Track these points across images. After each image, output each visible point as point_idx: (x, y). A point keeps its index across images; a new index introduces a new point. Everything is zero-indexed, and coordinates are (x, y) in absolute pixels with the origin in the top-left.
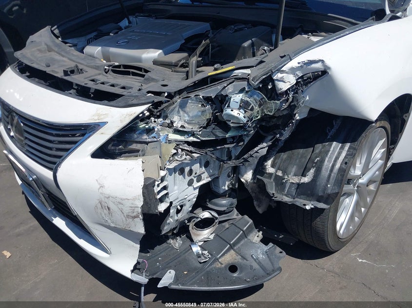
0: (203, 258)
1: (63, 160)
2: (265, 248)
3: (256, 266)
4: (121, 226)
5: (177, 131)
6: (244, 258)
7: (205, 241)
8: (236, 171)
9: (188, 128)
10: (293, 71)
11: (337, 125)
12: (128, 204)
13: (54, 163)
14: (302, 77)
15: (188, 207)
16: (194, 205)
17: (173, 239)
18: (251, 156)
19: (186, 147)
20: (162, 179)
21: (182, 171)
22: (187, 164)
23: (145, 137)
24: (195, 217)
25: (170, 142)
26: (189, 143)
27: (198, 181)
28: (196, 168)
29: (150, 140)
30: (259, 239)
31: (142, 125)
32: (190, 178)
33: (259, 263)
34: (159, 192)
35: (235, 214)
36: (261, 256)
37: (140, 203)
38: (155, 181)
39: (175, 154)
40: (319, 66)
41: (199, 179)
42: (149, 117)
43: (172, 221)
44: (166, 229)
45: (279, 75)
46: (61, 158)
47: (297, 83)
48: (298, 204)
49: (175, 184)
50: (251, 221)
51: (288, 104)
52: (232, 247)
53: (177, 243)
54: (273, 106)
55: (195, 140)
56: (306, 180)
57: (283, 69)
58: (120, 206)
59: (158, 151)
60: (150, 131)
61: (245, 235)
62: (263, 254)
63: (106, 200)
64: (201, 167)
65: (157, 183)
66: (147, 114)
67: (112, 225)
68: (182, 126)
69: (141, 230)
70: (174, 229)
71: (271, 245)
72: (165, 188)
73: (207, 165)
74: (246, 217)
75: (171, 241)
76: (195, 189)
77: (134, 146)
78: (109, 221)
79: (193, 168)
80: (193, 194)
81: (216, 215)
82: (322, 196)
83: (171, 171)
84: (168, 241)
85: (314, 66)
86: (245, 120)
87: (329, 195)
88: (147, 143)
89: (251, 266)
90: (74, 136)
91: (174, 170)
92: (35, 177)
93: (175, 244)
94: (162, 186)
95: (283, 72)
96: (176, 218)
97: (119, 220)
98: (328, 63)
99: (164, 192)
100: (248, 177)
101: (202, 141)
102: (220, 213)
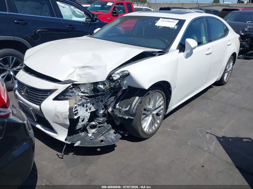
0: (91, 138)
1: (43, 101)
2: (115, 135)
3: (110, 140)
4: (62, 122)
5: (82, 92)
6: (106, 138)
7: (93, 133)
8: (106, 107)
9: (86, 91)
10: (118, 74)
11: (139, 91)
12: (64, 114)
13: (40, 103)
14: (122, 75)
15: (86, 120)
16: (89, 119)
17: (81, 133)
18: (108, 101)
19: (85, 98)
20: (76, 107)
21: (83, 106)
22: (85, 103)
23: (71, 94)
24: (89, 124)
25: (79, 96)
26: (86, 96)
27: (90, 110)
28: (89, 105)
29: (72, 95)
30: (113, 132)
31: (70, 90)
32: (87, 108)
33: (112, 140)
34: (75, 111)
35: (106, 124)
36: (113, 138)
37: (68, 114)
38: (73, 107)
39: (81, 100)
40: (126, 72)
41: (90, 109)
42: (72, 88)
43: (80, 125)
44: (78, 127)
45: (114, 75)
46: (42, 101)
47: (121, 77)
48: (124, 117)
49: (81, 110)
50: (111, 126)
51: (118, 84)
52: (103, 135)
53: (83, 134)
54: (113, 84)
55: (88, 95)
56: (127, 109)
57: (115, 73)
58: (62, 115)
59: (75, 98)
60: (72, 92)
61: (108, 131)
62: (114, 137)
63: (57, 113)
64: (91, 104)
65: (74, 108)
66: (72, 86)
67: (59, 122)
68: (84, 91)
69: (68, 123)
70: (81, 128)
71: (117, 134)
72: (77, 110)
73: (93, 104)
74: (109, 124)
75: (80, 134)
76: (89, 113)
77: (67, 97)
78: (58, 121)
79: (87, 105)
80: (88, 115)
81: (97, 123)
82: (131, 114)
83: (79, 105)
84: (79, 134)
85: (125, 72)
86: (104, 89)
87: (133, 114)
88: (71, 96)
89: (109, 141)
90: (47, 93)
91: (80, 105)
92: (32, 108)
93: (82, 134)
94: (75, 110)
95: (115, 74)
96: (82, 123)
97: (61, 120)
98: (129, 71)
99: (77, 112)
100: (110, 110)
101: (90, 95)
102: (99, 123)
